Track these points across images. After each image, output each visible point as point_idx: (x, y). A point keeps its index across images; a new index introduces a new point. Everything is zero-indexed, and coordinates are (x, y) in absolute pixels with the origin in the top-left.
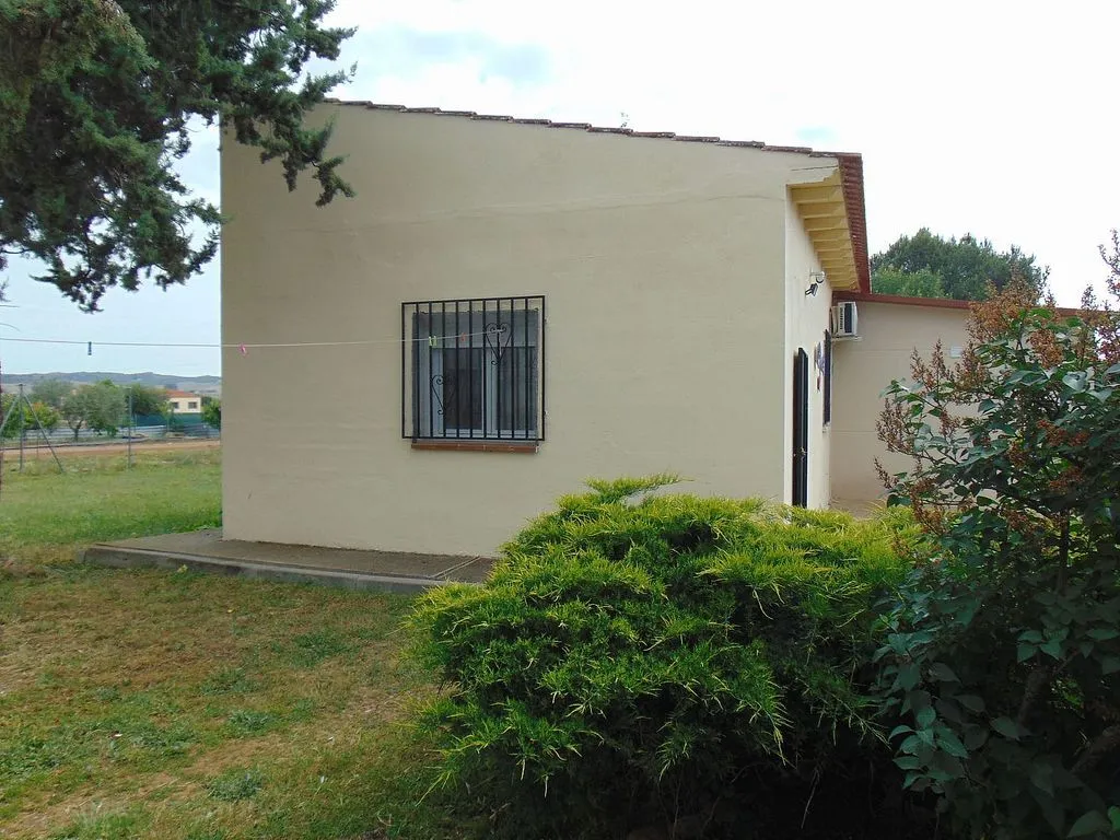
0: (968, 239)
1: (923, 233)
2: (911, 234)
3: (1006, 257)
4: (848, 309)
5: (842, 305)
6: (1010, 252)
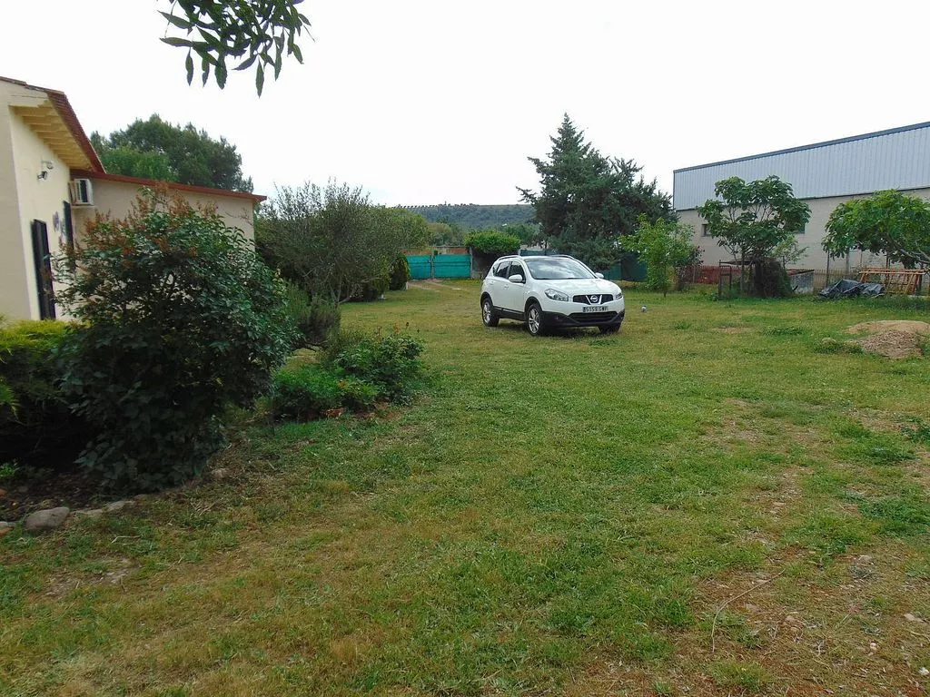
0: (190, 127)
1: (155, 118)
2: (146, 119)
3: (217, 145)
4: (84, 185)
5: (78, 181)
6: (220, 141)
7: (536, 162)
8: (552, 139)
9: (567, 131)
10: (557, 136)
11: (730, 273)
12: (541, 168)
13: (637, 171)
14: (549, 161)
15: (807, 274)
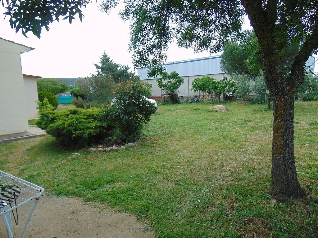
7: (96, 65)
8: (101, 58)
9: (105, 56)
10: (102, 57)
11: (164, 98)
12: (98, 67)
13: (129, 68)
14: (100, 65)
15: (182, 97)
